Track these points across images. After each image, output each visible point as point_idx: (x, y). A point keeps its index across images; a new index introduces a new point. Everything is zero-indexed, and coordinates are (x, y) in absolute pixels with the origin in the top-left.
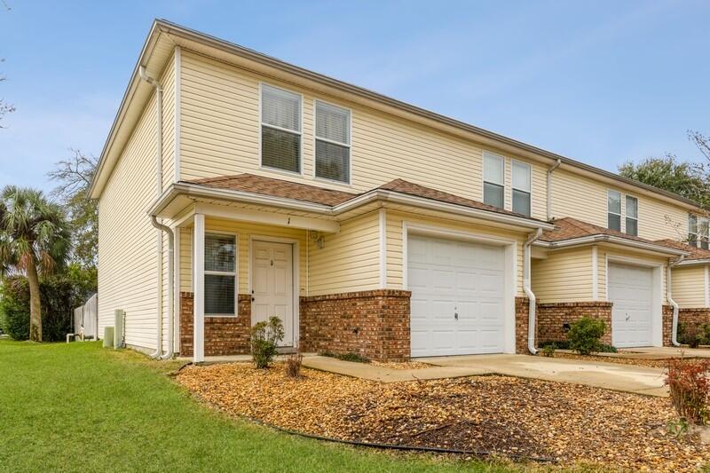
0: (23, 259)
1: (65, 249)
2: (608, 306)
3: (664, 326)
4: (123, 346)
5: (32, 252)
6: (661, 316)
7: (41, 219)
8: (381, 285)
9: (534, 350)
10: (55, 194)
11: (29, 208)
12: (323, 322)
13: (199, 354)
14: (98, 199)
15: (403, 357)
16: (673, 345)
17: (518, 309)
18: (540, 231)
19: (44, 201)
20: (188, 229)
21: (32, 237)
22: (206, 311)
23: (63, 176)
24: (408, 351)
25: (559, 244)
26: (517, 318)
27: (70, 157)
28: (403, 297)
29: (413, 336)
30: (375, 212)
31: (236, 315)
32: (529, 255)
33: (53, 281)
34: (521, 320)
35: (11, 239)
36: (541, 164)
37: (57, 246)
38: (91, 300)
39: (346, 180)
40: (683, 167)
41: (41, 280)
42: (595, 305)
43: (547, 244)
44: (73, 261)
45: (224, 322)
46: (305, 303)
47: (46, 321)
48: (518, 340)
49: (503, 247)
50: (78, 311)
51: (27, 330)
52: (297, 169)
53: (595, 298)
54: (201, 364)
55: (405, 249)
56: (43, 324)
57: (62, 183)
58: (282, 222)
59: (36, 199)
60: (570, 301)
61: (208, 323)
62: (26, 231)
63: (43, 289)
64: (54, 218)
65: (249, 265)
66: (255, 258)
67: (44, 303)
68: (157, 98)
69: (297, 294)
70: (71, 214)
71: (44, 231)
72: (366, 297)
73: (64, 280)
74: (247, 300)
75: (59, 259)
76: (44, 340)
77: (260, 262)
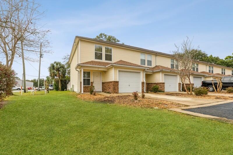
0: (57, 75)
1: (65, 73)
2: (164, 83)
3: (179, 87)
4: (73, 91)
5: (59, 74)
6: (178, 85)
7: (61, 67)
8: (113, 80)
9: (145, 92)
10: (63, 62)
11: (58, 65)
12: (105, 87)
13: (82, 92)
14: (70, 64)
15: (117, 93)
16: (181, 91)
17: (142, 84)
18: (146, 69)
19: (61, 64)
20: (81, 71)
21: (59, 71)
22: (84, 85)
23: (65, 59)
24: (118, 92)
25: (154, 71)
26: (142, 86)
27: (66, 55)
28: (117, 82)
29: (119, 89)
30: (112, 67)
31: (90, 85)
32: (145, 73)
33: (63, 79)
34: (143, 86)
35: (55, 71)
36: (154, 55)
37: (64, 72)
38: (69, 83)
39: (111, 60)
40: (200, 51)
41: (61, 79)
42: (161, 83)
43: (152, 71)
44: (66, 75)
45: (88, 87)
46: (103, 83)
47: (62, 87)
48: (142, 90)
49: (140, 72)
50: (68, 85)
51: (58, 89)
52: (101, 59)
53: (161, 82)
54: (82, 94)
55: (118, 74)
56: (61, 87)
57: (65, 60)
58: (97, 69)
59: (60, 63)
60: (156, 82)
61: (84, 87)
62: (58, 70)
63: (61, 81)
64: (63, 67)
65: (93, 77)
66: (94, 75)
67: (61, 83)
68: (77, 48)
69: (102, 82)
70: (66, 66)
71: (61, 70)
72: (111, 82)
73: (65, 79)
74: (92, 83)
75: (64, 75)
76: (61, 91)
77: (95, 76)
